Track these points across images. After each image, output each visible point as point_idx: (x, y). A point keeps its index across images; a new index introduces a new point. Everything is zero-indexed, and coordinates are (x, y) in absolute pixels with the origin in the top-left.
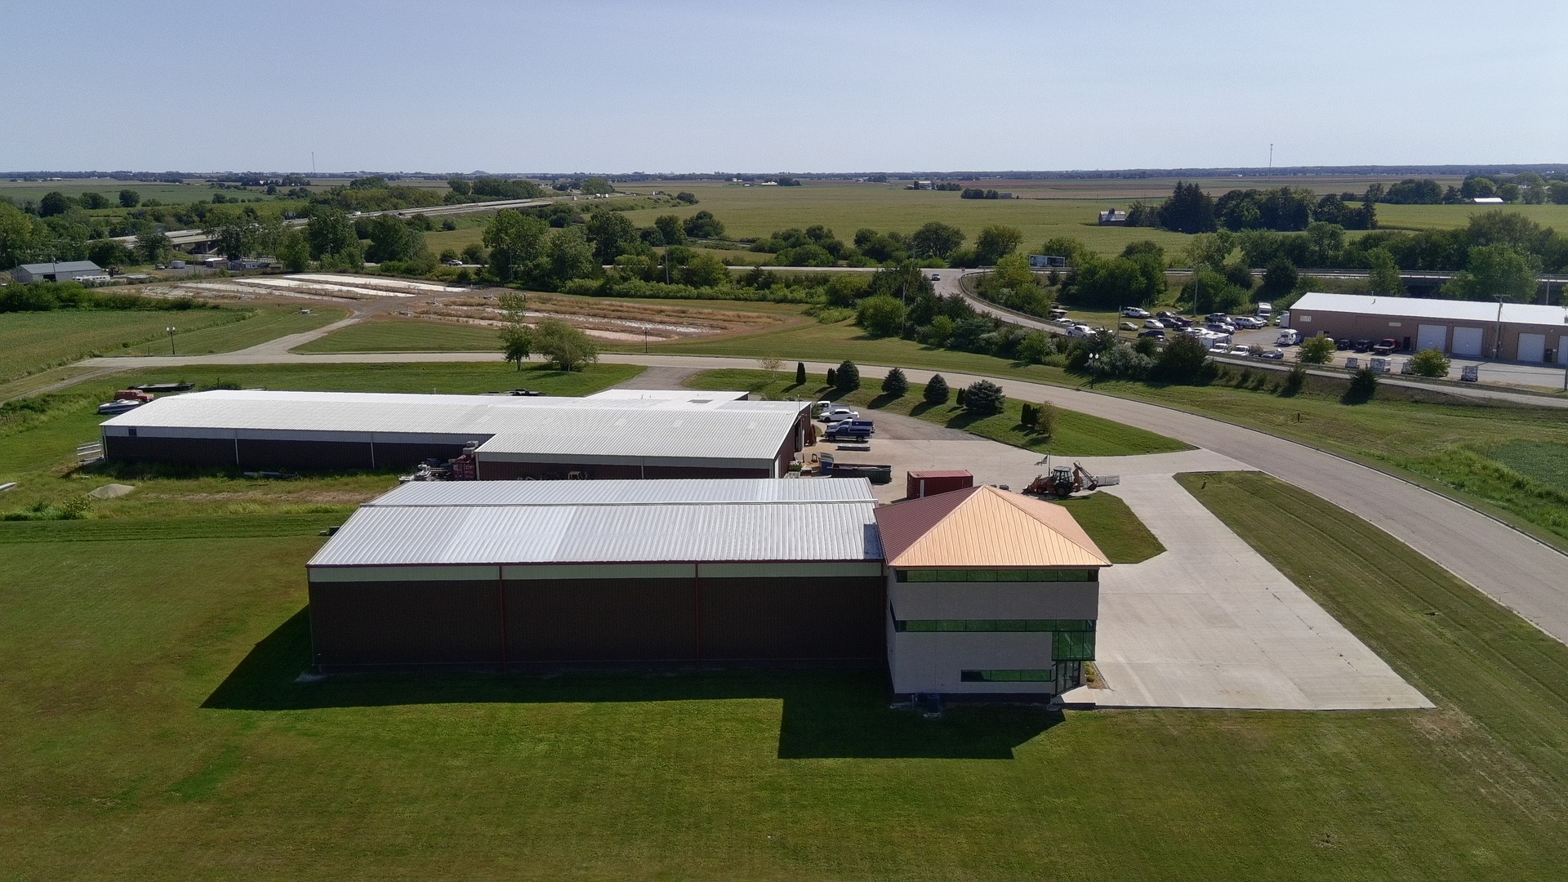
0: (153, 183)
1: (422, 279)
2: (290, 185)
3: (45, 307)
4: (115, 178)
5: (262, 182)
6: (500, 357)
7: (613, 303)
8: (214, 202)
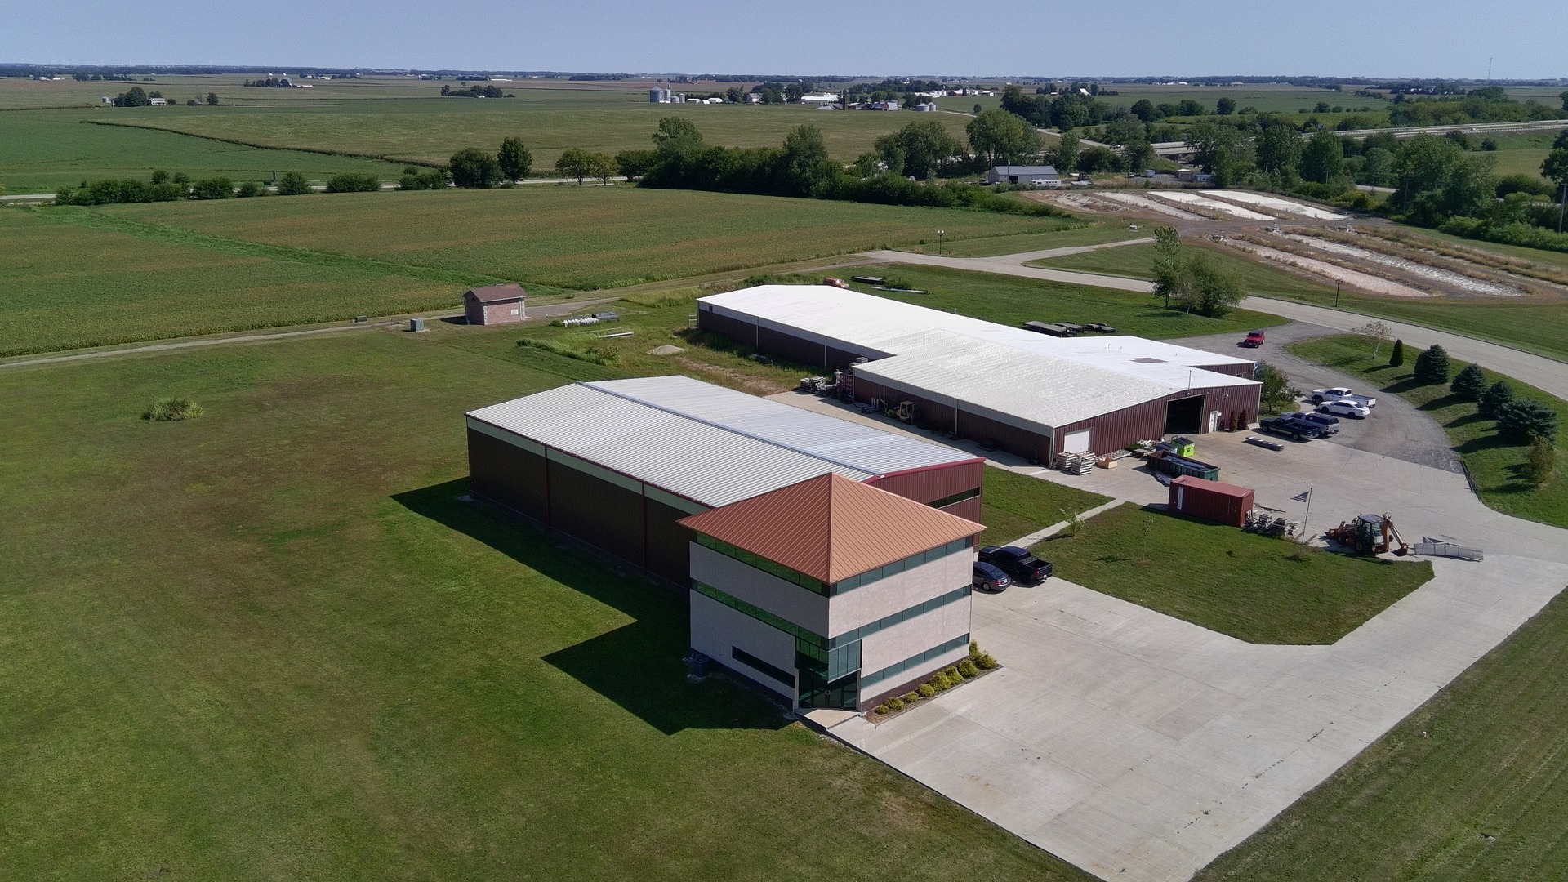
0: (1318, 89)
1: (1321, 203)
2: (1442, 93)
3: (945, 205)
4: (1292, 83)
5: (1412, 90)
6: (1147, 287)
7: (1464, 247)
8: (1315, 111)
